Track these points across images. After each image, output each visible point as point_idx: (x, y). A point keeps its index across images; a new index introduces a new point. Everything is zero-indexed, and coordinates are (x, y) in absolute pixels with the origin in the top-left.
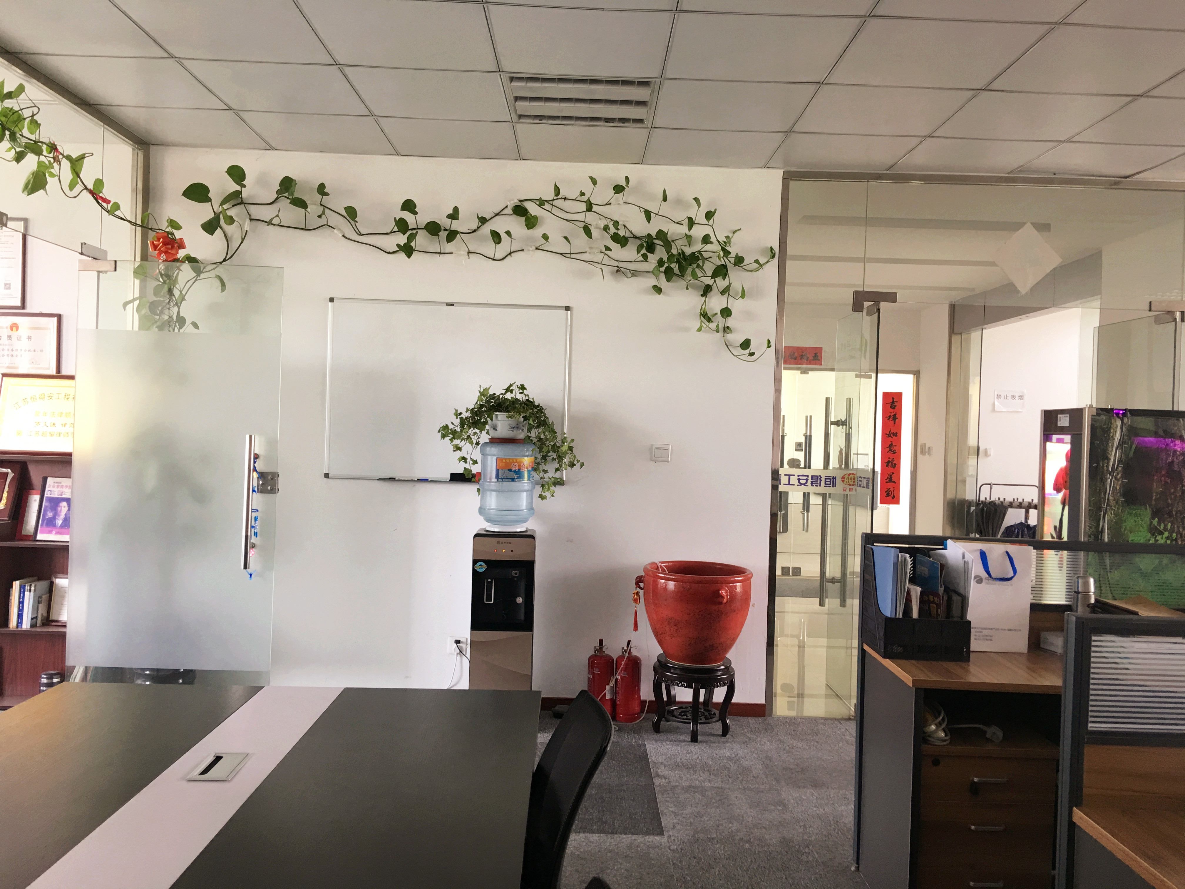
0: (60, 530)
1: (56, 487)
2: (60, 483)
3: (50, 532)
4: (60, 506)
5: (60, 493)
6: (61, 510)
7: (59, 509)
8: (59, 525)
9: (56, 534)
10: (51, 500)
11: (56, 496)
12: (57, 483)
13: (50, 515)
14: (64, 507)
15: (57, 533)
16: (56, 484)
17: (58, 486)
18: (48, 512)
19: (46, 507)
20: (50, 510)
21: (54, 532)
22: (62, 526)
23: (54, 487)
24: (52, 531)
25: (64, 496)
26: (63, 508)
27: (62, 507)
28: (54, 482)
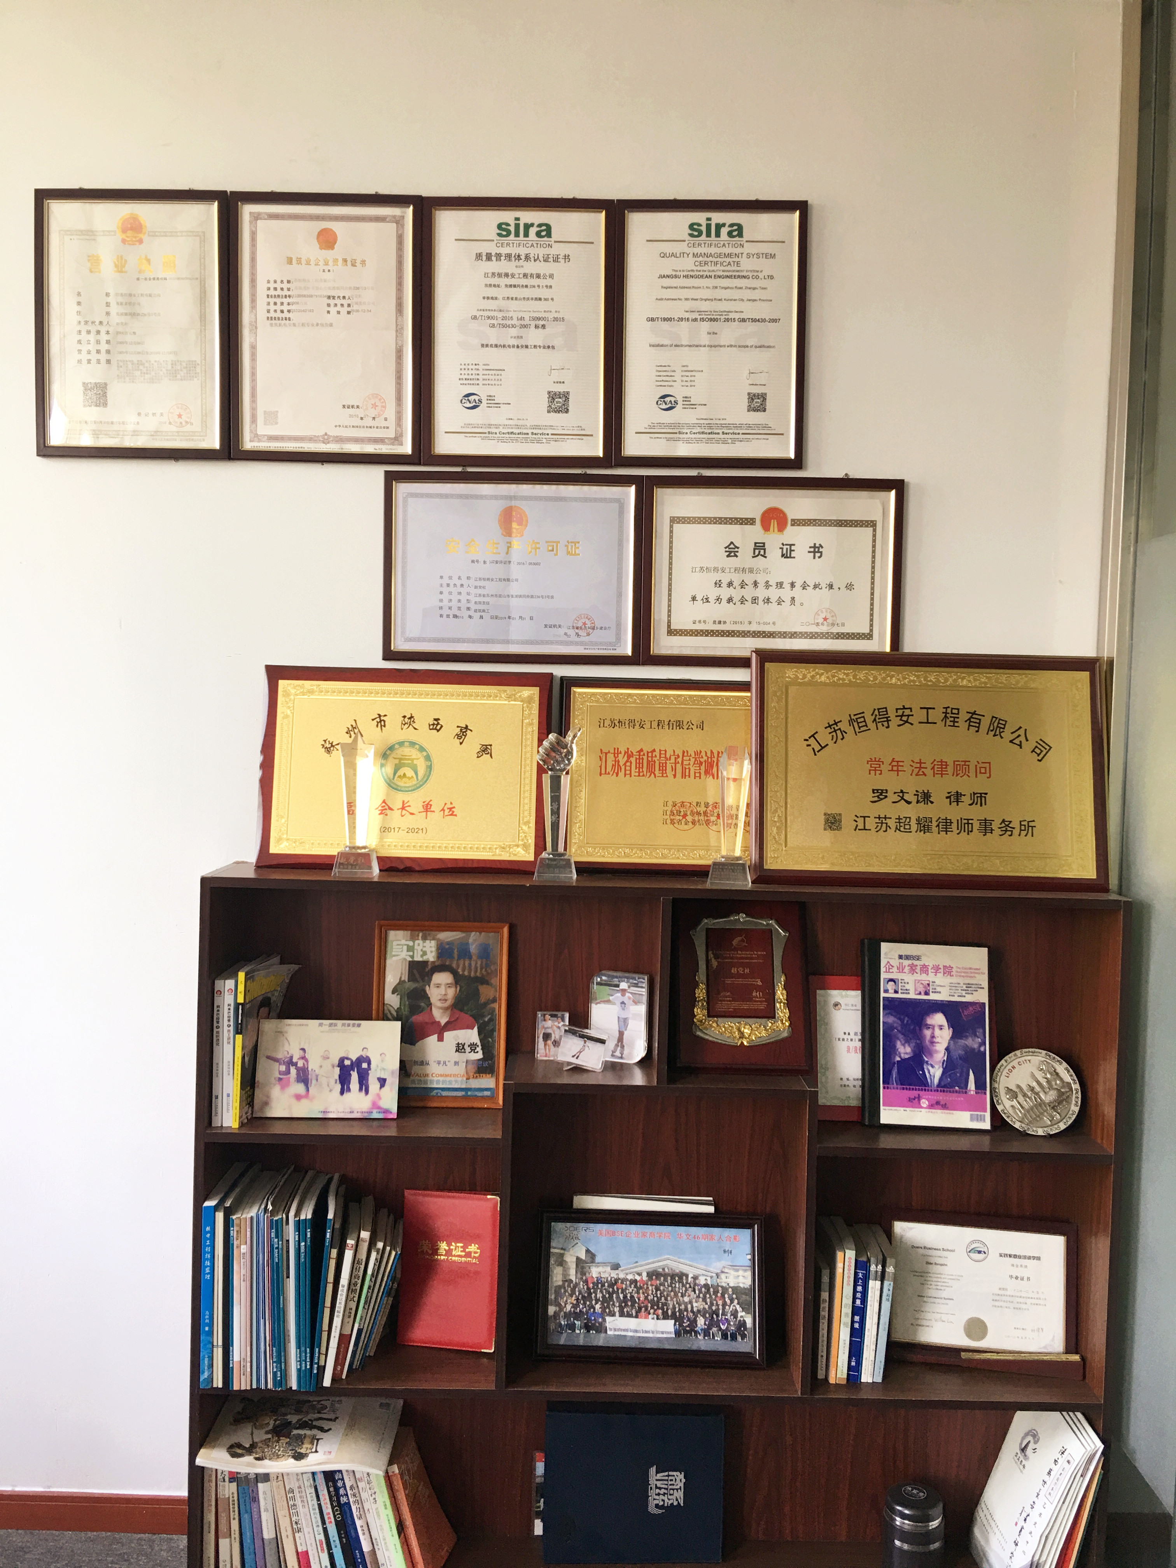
0: (941, 1097)
1: (907, 969)
2: (918, 958)
3: (914, 1102)
4: (928, 1027)
5: (922, 990)
6: (933, 1037)
7: (927, 1033)
8: (936, 1081)
9: (931, 1106)
10: (897, 1006)
11: (912, 996)
12: (908, 957)
13: (904, 1051)
14: (941, 1027)
15: (933, 1106)
16: (906, 963)
17: (913, 969)
18: (899, 1044)
19: (888, 1028)
20: (901, 1036)
21: (924, 1103)
22: (943, 1086)
23: (901, 969)
24: (919, 1098)
25: (933, 997)
26: (937, 1032)
27: (933, 1027)
28: (900, 957)
